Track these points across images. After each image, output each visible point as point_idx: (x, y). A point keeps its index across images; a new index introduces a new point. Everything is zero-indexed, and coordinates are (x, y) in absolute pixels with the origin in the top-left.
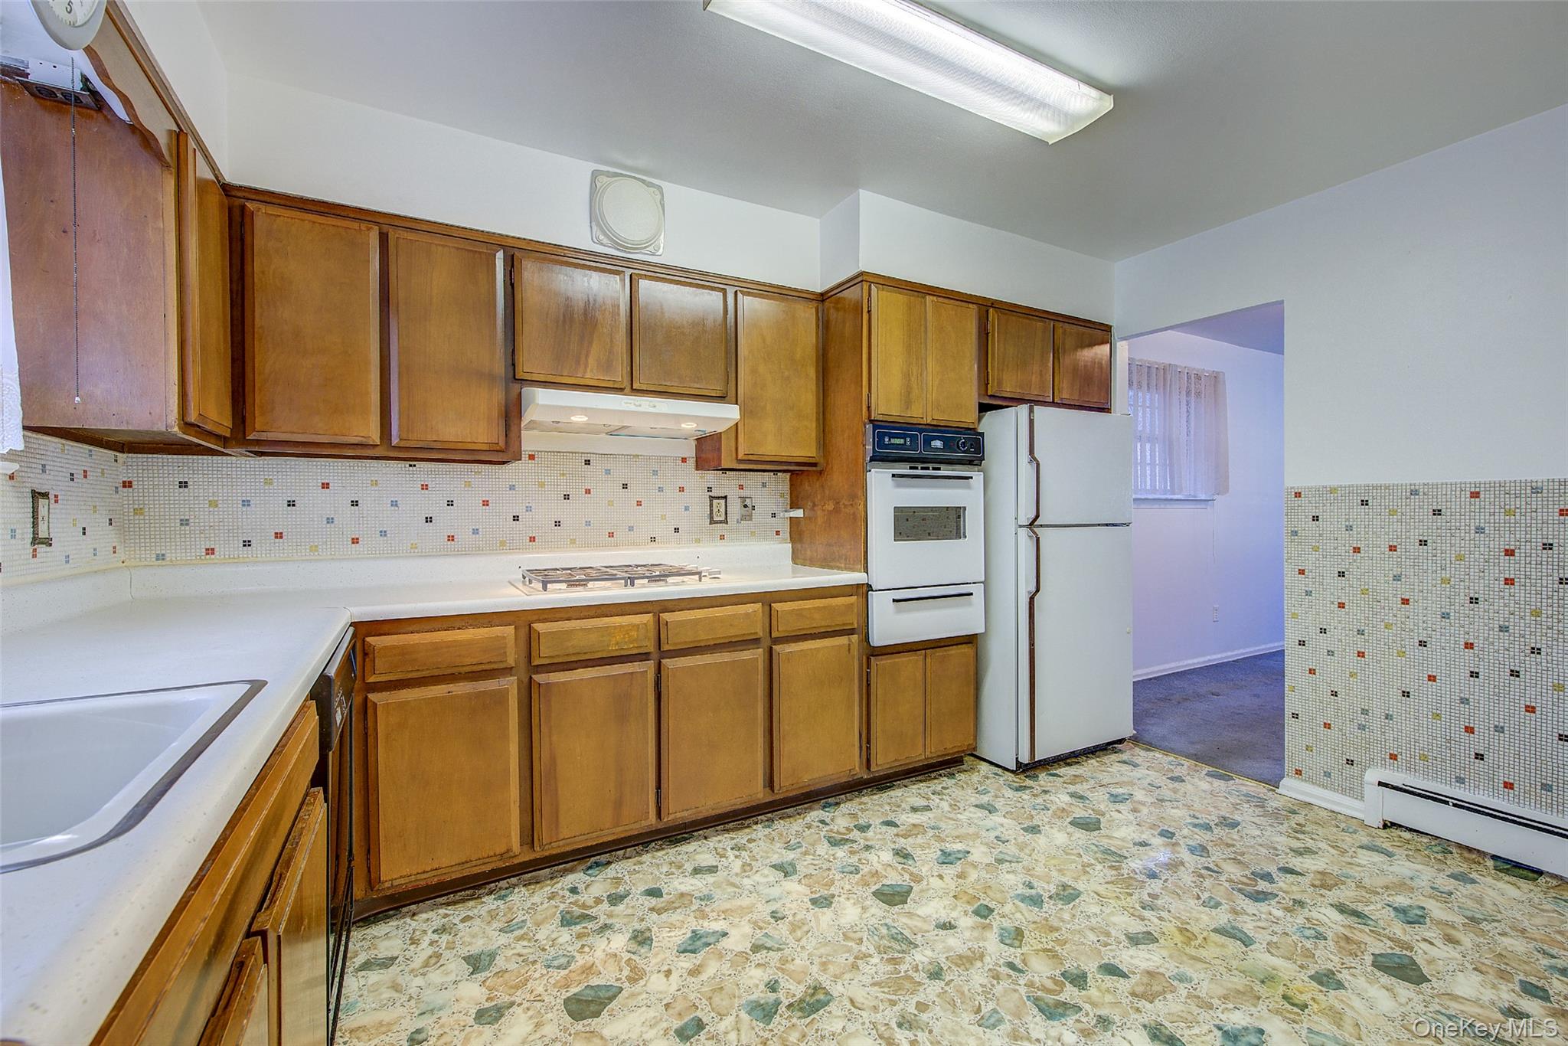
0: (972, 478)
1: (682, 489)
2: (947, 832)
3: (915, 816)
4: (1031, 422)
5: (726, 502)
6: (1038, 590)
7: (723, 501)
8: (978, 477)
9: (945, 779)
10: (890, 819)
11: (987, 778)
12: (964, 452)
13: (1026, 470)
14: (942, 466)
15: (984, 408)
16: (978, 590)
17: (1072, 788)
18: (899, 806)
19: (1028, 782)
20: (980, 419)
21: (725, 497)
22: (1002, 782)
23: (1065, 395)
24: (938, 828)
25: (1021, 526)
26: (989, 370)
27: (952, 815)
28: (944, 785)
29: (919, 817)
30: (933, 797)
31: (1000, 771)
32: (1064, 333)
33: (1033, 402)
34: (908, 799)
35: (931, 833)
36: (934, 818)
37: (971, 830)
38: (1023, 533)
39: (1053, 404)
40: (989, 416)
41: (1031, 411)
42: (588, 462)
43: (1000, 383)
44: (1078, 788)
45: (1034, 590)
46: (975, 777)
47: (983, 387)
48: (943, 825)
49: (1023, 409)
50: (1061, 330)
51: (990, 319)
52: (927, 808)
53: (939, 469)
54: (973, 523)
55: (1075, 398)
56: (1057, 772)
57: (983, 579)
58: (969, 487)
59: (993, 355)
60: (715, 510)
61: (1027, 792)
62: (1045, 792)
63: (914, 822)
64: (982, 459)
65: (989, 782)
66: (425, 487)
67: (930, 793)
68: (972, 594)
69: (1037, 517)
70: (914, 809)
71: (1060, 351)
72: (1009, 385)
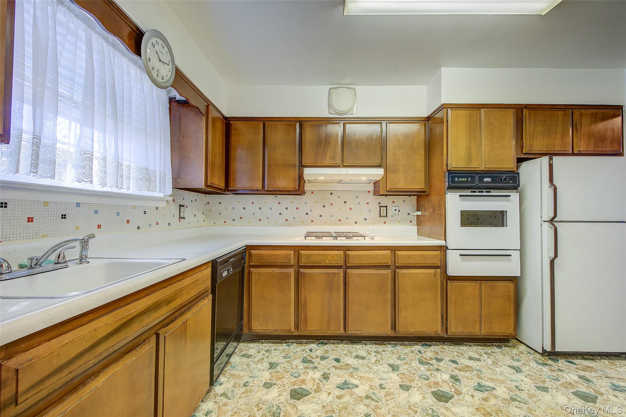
0: (510, 196)
1: (368, 203)
2: (485, 375)
3: (470, 362)
4: (551, 166)
5: (387, 209)
6: (556, 256)
7: (385, 208)
8: (514, 196)
9: (495, 348)
10: (455, 359)
11: (522, 353)
12: (505, 183)
13: (548, 192)
14: (492, 191)
15: (520, 160)
16: (516, 255)
17: (582, 373)
18: (462, 355)
19: (550, 362)
20: (518, 167)
21: (386, 207)
22: (531, 358)
23: (583, 149)
24: (481, 371)
25: (545, 221)
26: (524, 140)
27: (492, 367)
28: (493, 351)
29: (472, 363)
30: (484, 355)
31: (532, 352)
32: (581, 114)
33: (551, 155)
34: (469, 352)
35: (476, 372)
36: (481, 365)
37: (501, 378)
38: (546, 226)
39: (573, 154)
40: (524, 165)
41: (551, 159)
42: (331, 194)
43: (531, 146)
44: (587, 374)
45: (553, 256)
46: (515, 351)
47: (520, 149)
48: (484, 371)
49: (545, 159)
50: (578, 114)
51: (524, 114)
52: (479, 360)
53: (490, 192)
54: (513, 219)
55: (591, 150)
56: (574, 361)
57: (519, 248)
58: (509, 201)
59: (526, 133)
60: (382, 212)
61: (547, 367)
62: (560, 370)
63: (468, 364)
64: (519, 186)
65: (522, 355)
66: (279, 203)
67: (483, 353)
68: (511, 255)
69: (555, 216)
70: (470, 358)
71: (578, 125)
72: (538, 145)
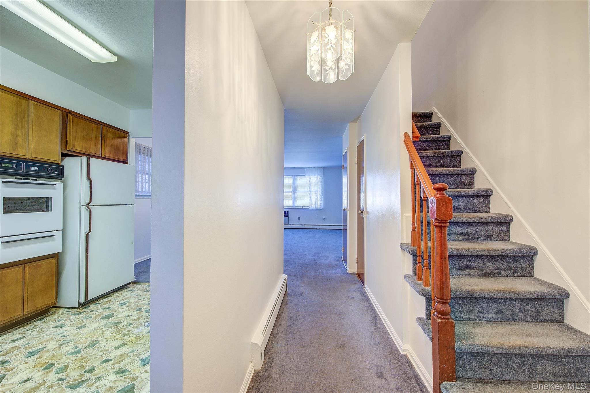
0: (56, 185)
2: (34, 343)
3: (14, 344)
4: (88, 164)
6: (90, 230)
8: (59, 185)
9: (38, 322)
11: (62, 314)
12: (51, 173)
13: (86, 184)
14: (38, 179)
15: (64, 155)
16: (59, 235)
17: (105, 306)
19: (84, 310)
20: (62, 160)
22: (70, 314)
23: (107, 155)
24: (28, 344)
25: (82, 206)
26: (68, 139)
27: (38, 336)
28: (36, 324)
29: (16, 343)
30: (27, 332)
31: (70, 310)
32: (107, 131)
33: (89, 156)
34: (10, 338)
35: (23, 347)
36: (27, 340)
37: (48, 338)
38: (84, 209)
39: (101, 158)
40: (67, 159)
41: (88, 159)
43: (73, 146)
44: (108, 306)
45: (88, 231)
46: (55, 316)
47: (64, 146)
48: (31, 342)
49: (85, 159)
50: (105, 130)
51: (69, 118)
52: (23, 338)
53: (36, 180)
54: (57, 204)
55: (112, 156)
56: (99, 302)
57: (62, 229)
58: (54, 189)
59: (70, 134)
61: (82, 314)
62: (92, 311)
63: (12, 346)
64: (63, 176)
65: (63, 316)
68: (55, 235)
69: (90, 201)
70: (14, 341)
71: (105, 137)
72: (79, 147)
